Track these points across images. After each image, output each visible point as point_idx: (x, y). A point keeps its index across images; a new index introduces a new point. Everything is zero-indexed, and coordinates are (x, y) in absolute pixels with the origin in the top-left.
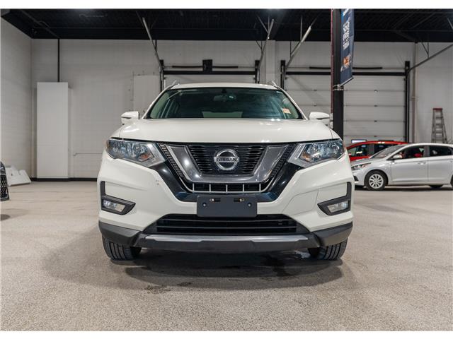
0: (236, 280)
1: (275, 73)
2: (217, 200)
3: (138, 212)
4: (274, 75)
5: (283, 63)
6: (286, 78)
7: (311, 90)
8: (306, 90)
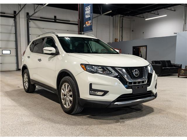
0: (131, 114)
1: (24, 18)
2: (138, 87)
3: (110, 94)
4: (24, 19)
5: (28, 14)
6: (30, 22)
7: (41, 28)
8: (39, 28)
